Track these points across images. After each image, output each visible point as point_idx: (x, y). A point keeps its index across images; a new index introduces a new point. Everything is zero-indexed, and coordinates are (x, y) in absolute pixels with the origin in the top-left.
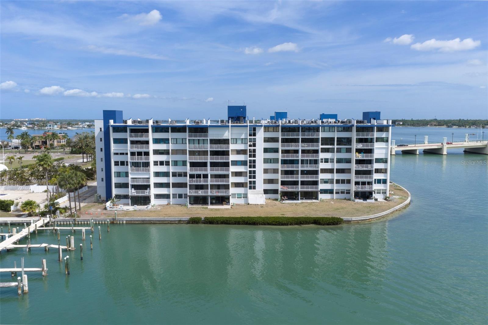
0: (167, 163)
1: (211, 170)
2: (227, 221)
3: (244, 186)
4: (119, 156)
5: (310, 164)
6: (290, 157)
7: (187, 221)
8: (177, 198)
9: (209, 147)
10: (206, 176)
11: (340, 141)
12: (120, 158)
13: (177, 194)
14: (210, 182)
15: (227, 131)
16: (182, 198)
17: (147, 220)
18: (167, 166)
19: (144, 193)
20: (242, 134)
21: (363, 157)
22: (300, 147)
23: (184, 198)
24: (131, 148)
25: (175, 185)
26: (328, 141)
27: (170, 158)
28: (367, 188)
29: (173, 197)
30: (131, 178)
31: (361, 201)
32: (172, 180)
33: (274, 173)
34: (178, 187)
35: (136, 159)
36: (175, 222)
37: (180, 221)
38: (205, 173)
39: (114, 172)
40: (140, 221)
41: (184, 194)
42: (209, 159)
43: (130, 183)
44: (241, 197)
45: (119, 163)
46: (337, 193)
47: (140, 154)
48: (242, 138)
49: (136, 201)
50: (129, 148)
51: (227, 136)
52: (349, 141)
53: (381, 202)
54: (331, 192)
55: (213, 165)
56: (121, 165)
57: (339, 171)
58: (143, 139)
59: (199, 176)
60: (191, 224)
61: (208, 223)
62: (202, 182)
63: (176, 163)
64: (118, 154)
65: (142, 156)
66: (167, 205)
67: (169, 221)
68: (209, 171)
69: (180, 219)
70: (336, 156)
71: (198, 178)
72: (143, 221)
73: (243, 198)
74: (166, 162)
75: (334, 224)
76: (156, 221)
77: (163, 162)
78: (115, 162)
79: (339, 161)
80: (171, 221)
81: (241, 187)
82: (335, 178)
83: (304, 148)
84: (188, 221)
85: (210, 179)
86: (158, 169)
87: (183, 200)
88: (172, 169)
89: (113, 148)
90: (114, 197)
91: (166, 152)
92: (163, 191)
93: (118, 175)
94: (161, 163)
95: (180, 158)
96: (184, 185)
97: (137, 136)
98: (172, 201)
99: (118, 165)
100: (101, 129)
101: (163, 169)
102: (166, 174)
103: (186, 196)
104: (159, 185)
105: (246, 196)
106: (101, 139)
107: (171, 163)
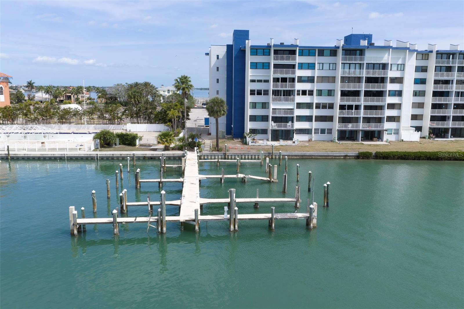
0: (311, 93)
1: (365, 101)
2: (405, 156)
3: (395, 120)
4: (256, 84)
5: (461, 97)
6: (443, 88)
7: (353, 156)
8: (319, 134)
9: (364, 74)
10: (357, 107)
12: (257, 86)
13: (319, 129)
14: (363, 114)
15: (387, 53)
16: (325, 134)
17: (308, 154)
18: (310, 96)
19: (286, 127)
22: (456, 76)
23: (327, 134)
24: (275, 73)
25: (318, 119)
27: (315, 87)
29: (315, 133)
30: (273, 109)
32: (315, 112)
34: (321, 121)
35: (280, 87)
36: (339, 158)
37: (346, 156)
38: (357, 103)
39: (250, 102)
40: (299, 156)
41: (327, 129)
42: (363, 87)
43: (271, 115)
44: (391, 133)
45: (255, 92)
47: (284, 80)
48: (398, 63)
49: (276, 136)
50: (272, 74)
51: (386, 60)
55: (368, 94)
56: (257, 95)
58: (290, 62)
59: (350, 107)
60: (362, 159)
61: (382, 159)
62: (353, 114)
63: (320, 93)
64: (255, 82)
65: (287, 82)
66: (309, 141)
67: (333, 156)
68: (362, 101)
69: (346, 154)
71: (349, 110)
72: (303, 156)
73: (394, 134)
74: (309, 91)
76: (317, 156)
77: (306, 91)
78: (251, 91)
80: (335, 156)
81: (393, 122)
84: (355, 156)
85: (362, 110)
86: (300, 99)
87: (325, 136)
88: (316, 99)
89: (250, 74)
90: (248, 131)
91: (311, 80)
92: (305, 125)
93: (254, 105)
94: (304, 93)
95: (325, 86)
96: (330, 119)
97: (282, 59)
98: (314, 137)
99: (254, 94)
100: (218, 56)
101: (306, 99)
102: (309, 106)
103: (330, 131)
104: (300, 118)
105: (397, 132)
106: (218, 68)
107: (315, 93)
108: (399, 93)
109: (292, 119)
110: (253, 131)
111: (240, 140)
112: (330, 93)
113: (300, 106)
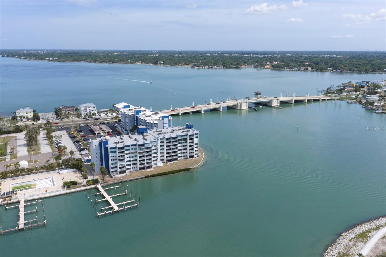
0: (130, 157)
1: (146, 158)
6: (169, 148)
9: (145, 150)
11: (184, 139)
12: (113, 158)
13: (133, 167)
14: (146, 162)
15: (151, 144)
19: (124, 169)
20: (155, 143)
21: (191, 144)
22: (172, 144)
25: (133, 164)
26: (180, 140)
27: (131, 155)
28: (192, 154)
29: (132, 169)
31: (191, 159)
32: (132, 163)
33: (163, 153)
35: (121, 158)
38: (144, 159)
42: (145, 154)
43: (118, 166)
46: (183, 157)
47: (121, 156)
48: (155, 145)
49: (120, 173)
50: (118, 154)
51: (151, 146)
52: (186, 139)
53: (197, 158)
54: (181, 157)
55: (147, 156)
57: (184, 149)
58: (123, 151)
59: (142, 160)
62: (143, 162)
63: (132, 157)
66: (130, 172)
69: (142, 177)
70: (182, 144)
74: (129, 157)
75: (188, 170)
78: (111, 160)
79: (183, 146)
81: (155, 161)
82: (182, 152)
83: (173, 144)
84: (144, 177)
85: (146, 161)
86: (127, 160)
87: (135, 169)
88: (131, 159)
89: (110, 155)
90: (111, 172)
91: (129, 153)
92: (129, 167)
93: (112, 164)
94: (128, 157)
95: (134, 155)
96: (136, 164)
97: (121, 150)
98: (132, 170)
99: (112, 161)
100: (96, 145)
101: (128, 159)
102: (130, 161)
103: (137, 167)
104: (127, 165)
105: (156, 164)
106: (96, 149)
107: (131, 157)
108: (156, 153)
109: (125, 167)
110: (113, 172)
111: (109, 175)
112: (136, 156)
113: (127, 162)
